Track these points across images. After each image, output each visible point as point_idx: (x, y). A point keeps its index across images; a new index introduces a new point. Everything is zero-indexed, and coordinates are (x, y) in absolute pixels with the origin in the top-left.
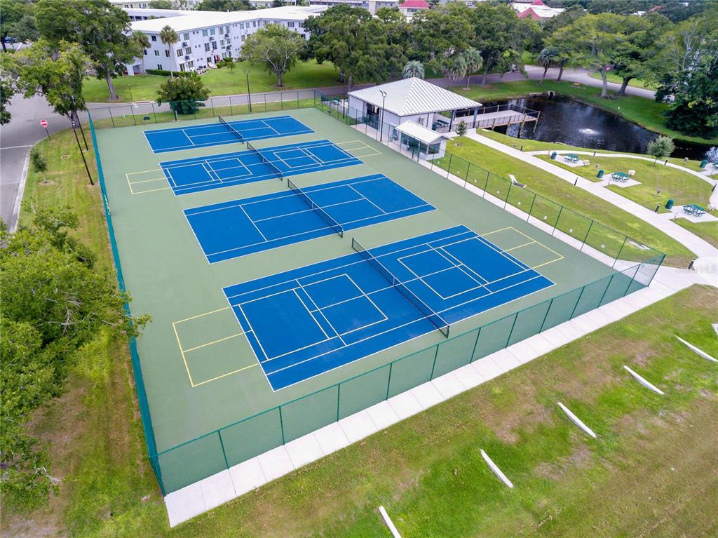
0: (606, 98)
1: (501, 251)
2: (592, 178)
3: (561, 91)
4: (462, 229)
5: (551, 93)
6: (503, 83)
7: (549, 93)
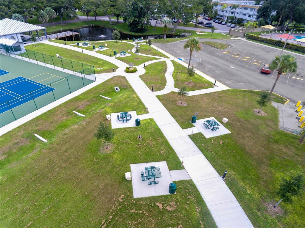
0: (112, 24)
1: (35, 82)
2: (91, 50)
3: (97, 24)
4: (21, 78)
5: (93, 25)
6: (72, 23)
7: (91, 25)
